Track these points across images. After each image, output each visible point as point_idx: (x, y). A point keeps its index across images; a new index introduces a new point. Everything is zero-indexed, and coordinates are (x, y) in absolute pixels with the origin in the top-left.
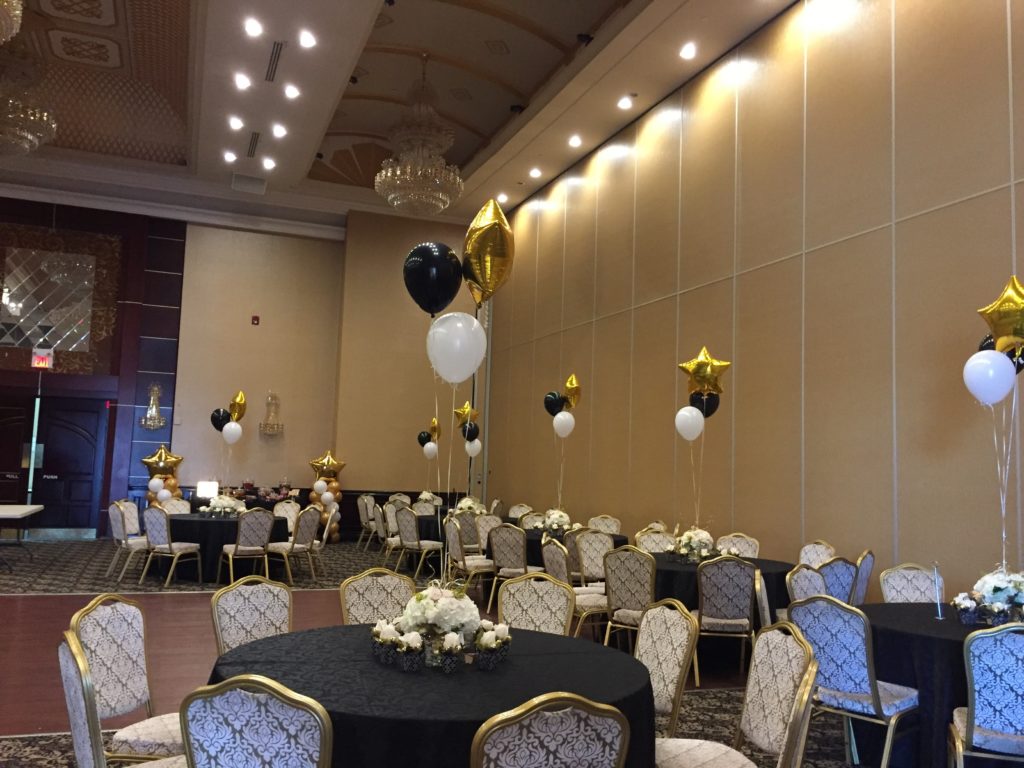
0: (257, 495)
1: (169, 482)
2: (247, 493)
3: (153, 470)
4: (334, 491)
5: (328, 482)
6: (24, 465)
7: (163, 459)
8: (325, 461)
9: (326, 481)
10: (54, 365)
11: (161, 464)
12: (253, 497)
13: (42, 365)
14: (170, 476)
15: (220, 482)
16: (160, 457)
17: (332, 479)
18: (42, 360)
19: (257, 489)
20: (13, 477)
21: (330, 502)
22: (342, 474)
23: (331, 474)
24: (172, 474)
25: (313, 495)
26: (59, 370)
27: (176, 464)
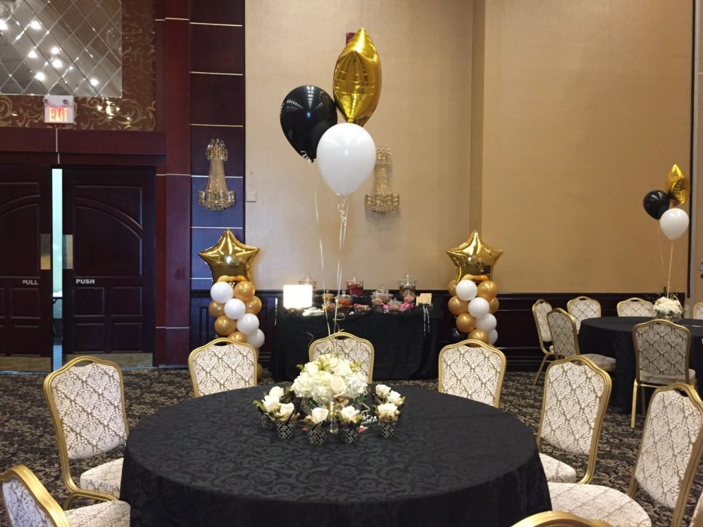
0: (370, 304)
1: (240, 286)
2: (355, 301)
3: (217, 270)
4: (488, 296)
5: (478, 283)
6: (45, 265)
7: (231, 251)
8: (470, 250)
9: (473, 280)
10: (76, 119)
11: (229, 260)
12: (366, 307)
13: (58, 120)
14: (243, 278)
15: (314, 284)
16: (226, 248)
17: (483, 277)
18: (59, 113)
19: (370, 292)
20: (31, 282)
21: (483, 315)
22: (496, 269)
23: (481, 269)
24: (245, 274)
25: (455, 302)
26: (84, 127)
27: (249, 258)
